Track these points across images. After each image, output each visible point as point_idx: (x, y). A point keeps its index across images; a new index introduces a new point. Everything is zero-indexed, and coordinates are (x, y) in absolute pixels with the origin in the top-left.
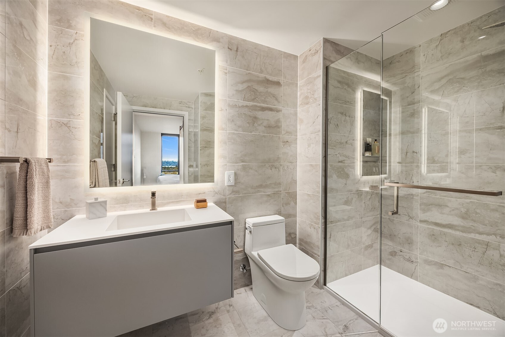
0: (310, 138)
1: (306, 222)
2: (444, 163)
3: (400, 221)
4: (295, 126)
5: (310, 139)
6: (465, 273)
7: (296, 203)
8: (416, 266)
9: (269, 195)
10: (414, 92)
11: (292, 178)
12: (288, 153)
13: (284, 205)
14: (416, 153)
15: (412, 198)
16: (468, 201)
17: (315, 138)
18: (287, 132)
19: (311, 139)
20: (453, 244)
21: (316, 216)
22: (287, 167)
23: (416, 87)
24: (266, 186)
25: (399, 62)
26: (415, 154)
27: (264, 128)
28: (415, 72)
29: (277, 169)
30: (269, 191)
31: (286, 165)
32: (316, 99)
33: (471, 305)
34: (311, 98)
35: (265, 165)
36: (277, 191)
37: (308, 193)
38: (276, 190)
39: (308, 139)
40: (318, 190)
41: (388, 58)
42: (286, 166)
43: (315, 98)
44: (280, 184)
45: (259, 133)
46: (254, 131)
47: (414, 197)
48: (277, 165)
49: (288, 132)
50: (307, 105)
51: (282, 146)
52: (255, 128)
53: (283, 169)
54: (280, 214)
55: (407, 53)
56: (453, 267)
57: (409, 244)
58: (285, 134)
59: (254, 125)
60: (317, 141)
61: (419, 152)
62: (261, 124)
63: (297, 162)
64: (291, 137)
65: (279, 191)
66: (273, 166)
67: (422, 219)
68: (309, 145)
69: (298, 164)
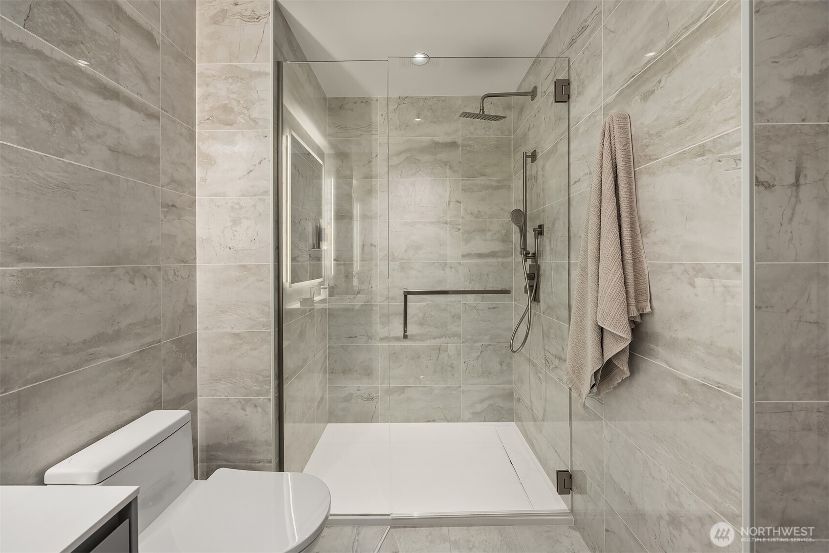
0: (238, 204)
1: (228, 399)
2: (403, 259)
3: (357, 346)
4: (192, 170)
5: (238, 206)
6: (423, 388)
7: (194, 363)
8: (377, 402)
9: (126, 362)
10: (371, 161)
11: (186, 301)
12: (176, 236)
13: (169, 377)
14: (375, 246)
15: (371, 310)
16: (425, 303)
17: (255, 206)
18: (173, 180)
19: (241, 208)
20: (413, 358)
21: (261, 378)
22: (175, 274)
23: (374, 156)
24: (117, 336)
25: (352, 110)
26: (373, 248)
27: (109, 152)
28: (372, 134)
29: (148, 280)
30: (127, 349)
31: (170, 267)
32: (255, 121)
33: (429, 421)
34: (240, 114)
35: (113, 269)
36: (149, 344)
37: (234, 331)
38: (148, 339)
39: (232, 207)
40: (265, 320)
41: (337, 98)
42: (173, 271)
43: (252, 117)
44: (157, 321)
45: (92, 164)
46: (70, 152)
47: (374, 308)
48: (149, 267)
49: (174, 182)
50: (228, 127)
51: (162, 216)
52: (77, 146)
53: (163, 278)
54: (158, 404)
55: (362, 102)
56: (413, 386)
57: (368, 375)
58: (168, 184)
59: (73, 132)
60: (260, 214)
61: (377, 245)
62: (99, 137)
63: (195, 259)
64: (181, 196)
65: (153, 343)
66: (136, 271)
67: (382, 337)
68: (236, 222)
69: (197, 264)
